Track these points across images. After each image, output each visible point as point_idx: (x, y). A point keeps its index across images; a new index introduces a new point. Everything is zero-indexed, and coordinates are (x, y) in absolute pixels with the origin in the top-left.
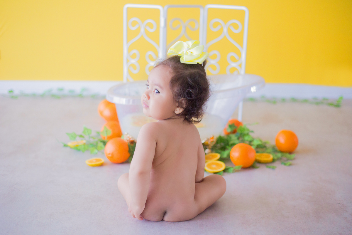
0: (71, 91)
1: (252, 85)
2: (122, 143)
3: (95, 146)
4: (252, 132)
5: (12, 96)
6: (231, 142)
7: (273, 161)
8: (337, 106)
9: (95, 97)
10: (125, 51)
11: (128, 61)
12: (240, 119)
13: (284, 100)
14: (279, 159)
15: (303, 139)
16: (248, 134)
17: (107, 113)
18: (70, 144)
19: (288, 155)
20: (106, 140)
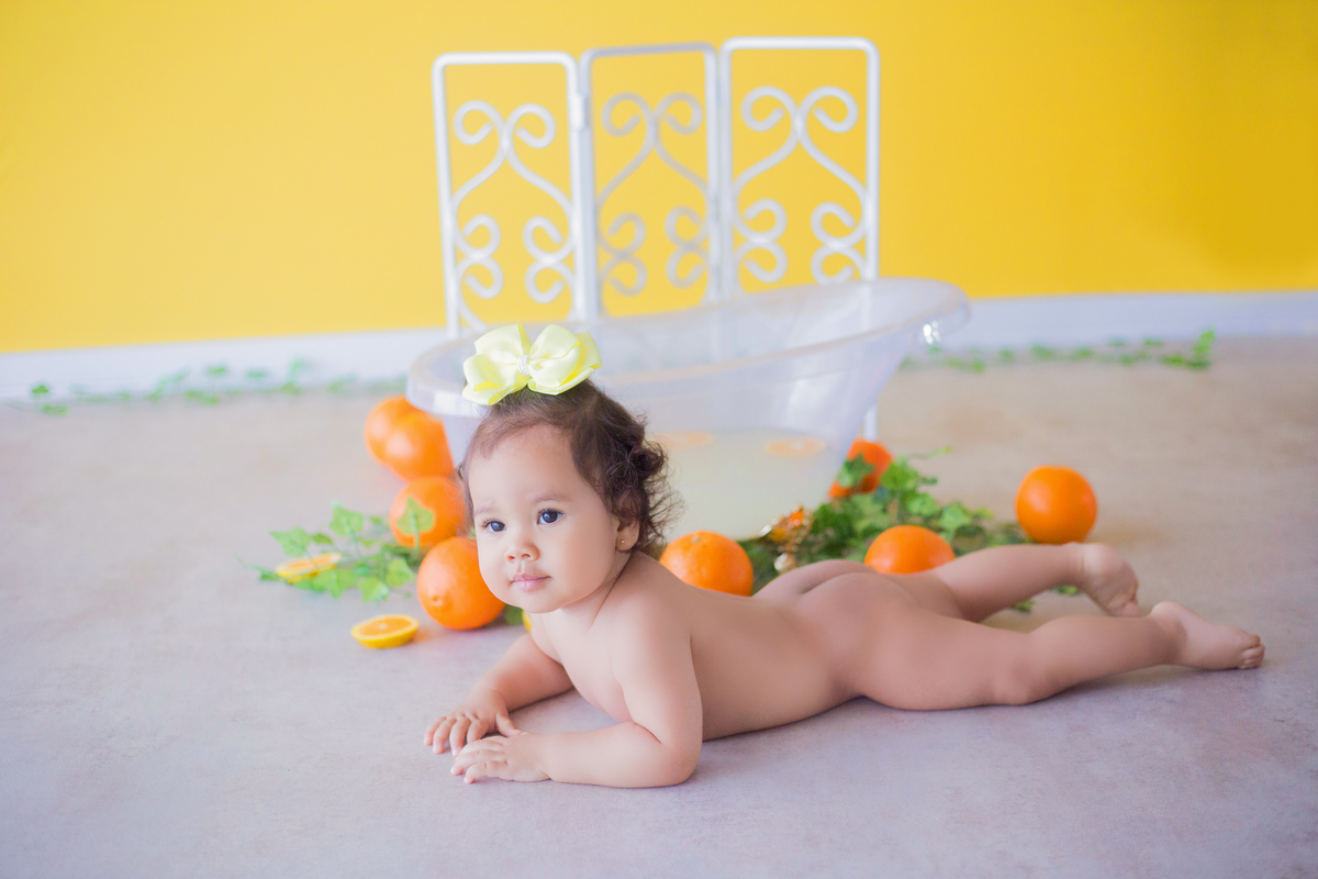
0: (257, 374)
1: (927, 320)
3: (378, 571)
4: (929, 480)
5: (46, 405)
6: (861, 525)
8: (1199, 364)
9: (343, 390)
10: (448, 222)
11: (458, 257)
12: (870, 435)
13: (1008, 357)
15: (1112, 494)
16: (916, 492)
17: (400, 445)
18: (283, 570)
20: (416, 546)
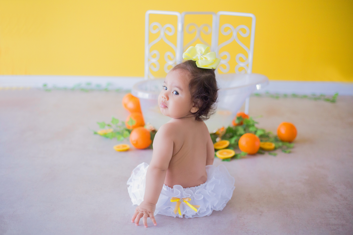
1: (258, 83)
2: (145, 132)
3: (122, 134)
4: (257, 123)
5: (46, 89)
6: (238, 133)
7: (275, 149)
8: (333, 101)
9: (119, 91)
10: (147, 52)
11: (149, 60)
12: (246, 112)
13: (286, 96)
14: (280, 147)
15: (302, 131)
16: (253, 125)
17: (131, 105)
18: (100, 132)
19: (288, 144)
20: (131, 129)
